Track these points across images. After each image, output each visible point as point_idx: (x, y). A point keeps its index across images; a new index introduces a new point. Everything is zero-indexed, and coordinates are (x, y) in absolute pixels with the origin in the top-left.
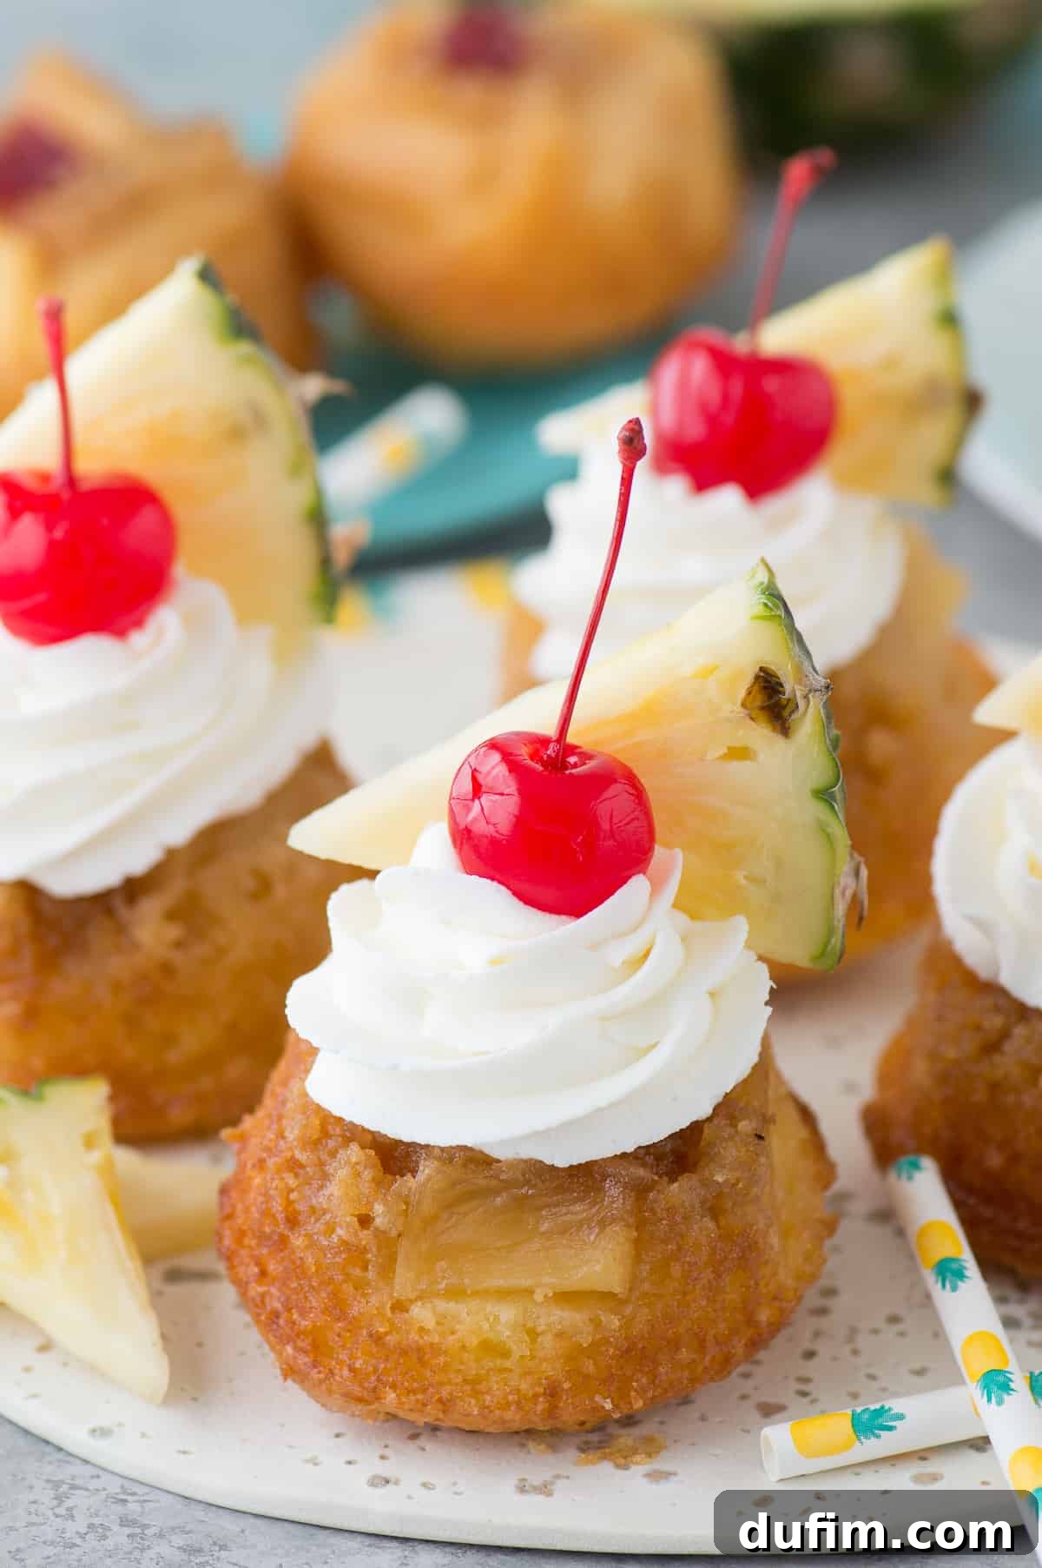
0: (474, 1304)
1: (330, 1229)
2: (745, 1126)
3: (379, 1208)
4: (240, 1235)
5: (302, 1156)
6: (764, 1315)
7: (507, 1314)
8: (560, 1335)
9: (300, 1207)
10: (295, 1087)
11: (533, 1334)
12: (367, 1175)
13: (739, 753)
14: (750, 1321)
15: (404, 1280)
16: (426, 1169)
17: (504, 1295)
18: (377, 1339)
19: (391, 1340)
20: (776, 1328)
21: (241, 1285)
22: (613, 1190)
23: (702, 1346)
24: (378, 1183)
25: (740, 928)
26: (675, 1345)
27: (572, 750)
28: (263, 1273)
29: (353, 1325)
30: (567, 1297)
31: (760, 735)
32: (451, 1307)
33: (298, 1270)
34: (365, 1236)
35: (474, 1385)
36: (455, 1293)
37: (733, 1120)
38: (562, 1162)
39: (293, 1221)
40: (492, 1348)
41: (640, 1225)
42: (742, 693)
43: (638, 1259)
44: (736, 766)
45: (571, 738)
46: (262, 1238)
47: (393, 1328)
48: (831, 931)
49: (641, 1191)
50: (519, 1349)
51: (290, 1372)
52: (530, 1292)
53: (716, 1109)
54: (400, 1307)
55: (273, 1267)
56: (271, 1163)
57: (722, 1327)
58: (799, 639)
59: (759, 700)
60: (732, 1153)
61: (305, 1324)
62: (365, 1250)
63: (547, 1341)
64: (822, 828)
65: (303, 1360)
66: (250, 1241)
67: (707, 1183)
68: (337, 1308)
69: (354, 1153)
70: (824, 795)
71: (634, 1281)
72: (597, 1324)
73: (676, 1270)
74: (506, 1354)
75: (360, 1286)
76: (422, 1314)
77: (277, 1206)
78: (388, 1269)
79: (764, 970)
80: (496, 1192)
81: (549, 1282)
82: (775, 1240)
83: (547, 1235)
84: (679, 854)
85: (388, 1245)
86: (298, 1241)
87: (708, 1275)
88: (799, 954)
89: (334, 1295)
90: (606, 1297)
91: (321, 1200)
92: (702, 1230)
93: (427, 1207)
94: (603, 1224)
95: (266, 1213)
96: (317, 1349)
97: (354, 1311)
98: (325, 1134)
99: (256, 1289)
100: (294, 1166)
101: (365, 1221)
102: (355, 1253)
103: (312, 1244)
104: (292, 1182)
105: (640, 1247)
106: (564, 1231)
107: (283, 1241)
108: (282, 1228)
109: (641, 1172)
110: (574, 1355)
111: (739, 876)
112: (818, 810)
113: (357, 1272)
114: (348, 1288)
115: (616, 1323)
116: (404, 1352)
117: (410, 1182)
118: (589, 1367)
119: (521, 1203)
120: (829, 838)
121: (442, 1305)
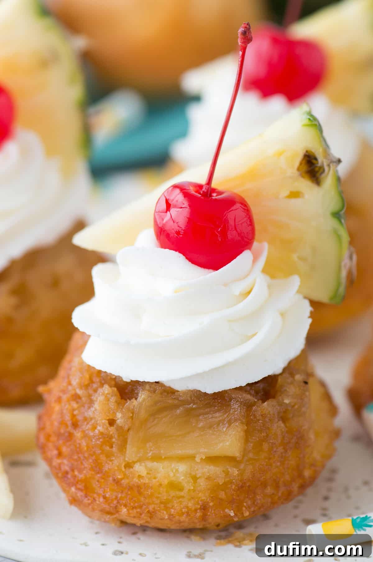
0: (166, 463)
1: (94, 428)
2: (299, 377)
3: (119, 415)
4: (48, 437)
5: (79, 392)
6: (307, 473)
7: (182, 468)
8: (208, 478)
9: (80, 418)
10: (76, 361)
11: (195, 479)
12: (113, 399)
13: (295, 195)
14: (300, 475)
15: (131, 453)
16: (142, 396)
17: (181, 459)
18: (117, 482)
19: (125, 482)
20: (313, 480)
21: (49, 461)
22: (235, 406)
23: (277, 487)
24: (118, 404)
25: (296, 281)
26: (264, 485)
27: (214, 190)
28: (60, 455)
29: (106, 475)
30: (212, 460)
31: (305, 185)
32: (155, 464)
33: (78, 450)
34: (112, 430)
35: (166, 504)
36: (157, 458)
37: (292, 375)
38: (210, 391)
39: (75, 425)
40: (174, 486)
41: (248, 424)
42: (297, 163)
43: (247, 441)
44: (294, 202)
45: (214, 185)
46: (59, 435)
47: (125, 476)
48: (339, 284)
49: (249, 406)
50: (188, 486)
51: (74, 501)
52: (192, 457)
53: (285, 370)
54: (129, 466)
55: (65, 450)
56: (65, 397)
57: (287, 477)
58: (325, 140)
59: (305, 168)
60: (292, 390)
61: (81, 476)
62: (111, 437)
63: (202, 483)
64: (335, 232)
65: (80, 494)
66: (53, 438)
67: (281, 404)
68: (98, 468)
69: (106, 389)
70: (336, 215)
71: (245, 452)
72: (227, 473)
73: (265, 446)
74: (181, 489)
75: (109, 456)
76: (140, 469)
77: (68, 418)
78: (123, 447)
79: (307, 303)
80: (177, 407)
81: (203, 451)
82: (312, 436)
83: (203, 428)
84: (266, 245)
85: (123, 433)
86: (78, 434)
87: (281, 449)
88: (323, 296)
89: (96, 461)
90: (231, 460)
91: (90, 413)
92: (278, 427)
93: (143, 414)
94: (230, 423)
95: (62, 423)
96: (87, 489)
97: (106, 468)
98: (91, 381)
99: (56, 462)
100: (76, 397)
101: (112, 422)
102: (107, 439)
103: (85, 436)
104: (75, 405)
105: (248, 434)
106: (210, 427)
107: (70, 436)
108: (70, 429)
109: (248, 397)
110: (215, 489)
111: (295, 257)
112: (333, 223)
113: (108, 448)
114: (103, 458)
115: (236, 472)
116: (131, 488)
117: (134, 402)
118: (222, 495)
119: (189, 413)
120: (339, 237)
121: (150, 464)
